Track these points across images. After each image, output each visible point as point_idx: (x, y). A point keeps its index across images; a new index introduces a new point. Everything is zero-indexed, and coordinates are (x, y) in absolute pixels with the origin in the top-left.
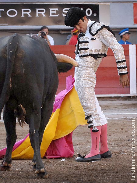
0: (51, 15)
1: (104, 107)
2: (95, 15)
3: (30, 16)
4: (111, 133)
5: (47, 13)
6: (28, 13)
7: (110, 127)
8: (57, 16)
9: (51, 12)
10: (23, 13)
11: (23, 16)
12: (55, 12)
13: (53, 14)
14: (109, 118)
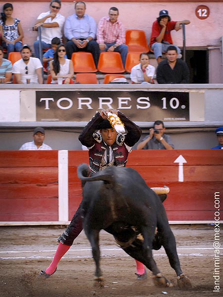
0: (120, 107)
1: (196, 238)
2: (183, 107)
3: (90, 108)
4: (204, 275)
5: (115, 104)
6: (88, 104)
7: (203, 267)
8: (129, 108)
9: (120, 103)
10: (80, 104)
11: (80, 108)
12: (126, 103)
13: (123, 105)
14: (202, 254)
